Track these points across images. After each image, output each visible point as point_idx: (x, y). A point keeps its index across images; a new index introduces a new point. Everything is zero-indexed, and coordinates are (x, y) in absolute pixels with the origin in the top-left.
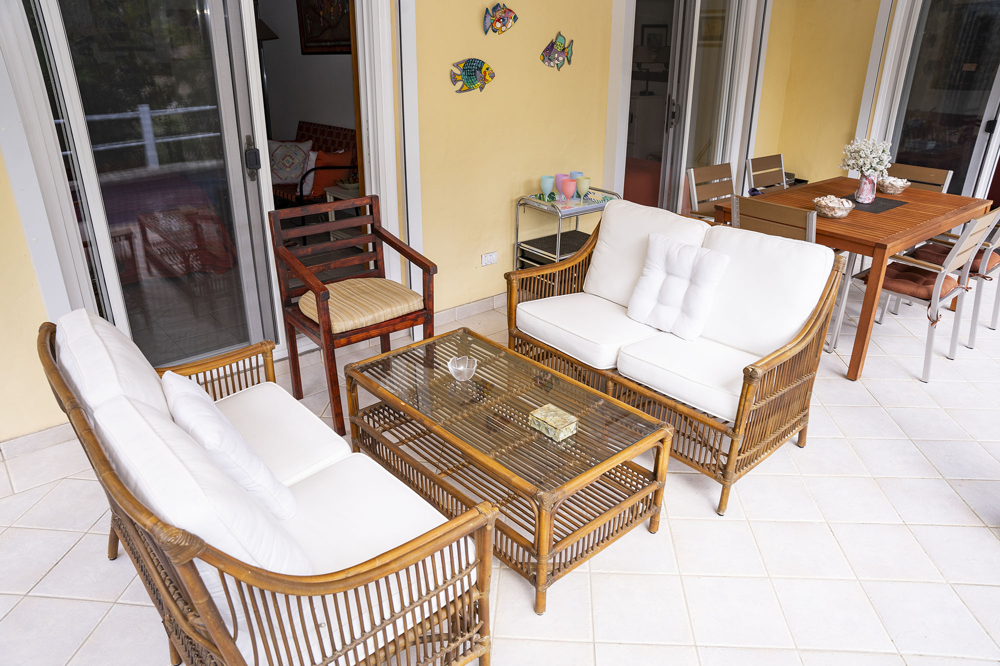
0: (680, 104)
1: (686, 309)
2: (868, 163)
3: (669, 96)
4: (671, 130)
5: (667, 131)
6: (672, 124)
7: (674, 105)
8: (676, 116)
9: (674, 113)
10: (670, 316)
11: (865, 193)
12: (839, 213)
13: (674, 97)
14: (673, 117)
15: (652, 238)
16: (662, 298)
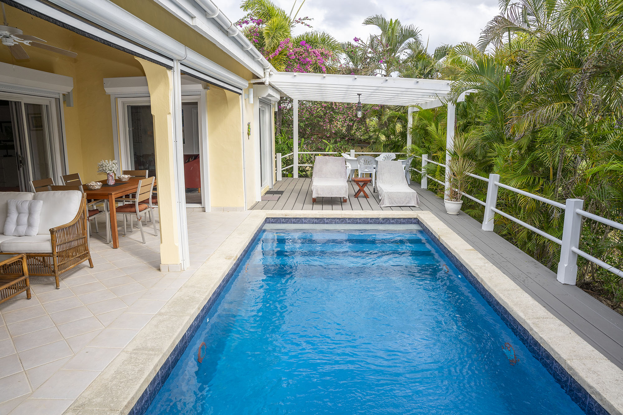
0: (23, 156)
1: (30, 225)
2: (107, 168)
3: (17, 153)
4: (21, 169)
5: (19, 169)
6: (21, 166)
7: (20, 157)
8: (22, 162)
9: (21, 161)
10: (23, 229)
11: (110, 181)
12: (97, 187)
13: (19, 153)
14: (21, 163)
15: (9, 201)
16: (18, 223)
